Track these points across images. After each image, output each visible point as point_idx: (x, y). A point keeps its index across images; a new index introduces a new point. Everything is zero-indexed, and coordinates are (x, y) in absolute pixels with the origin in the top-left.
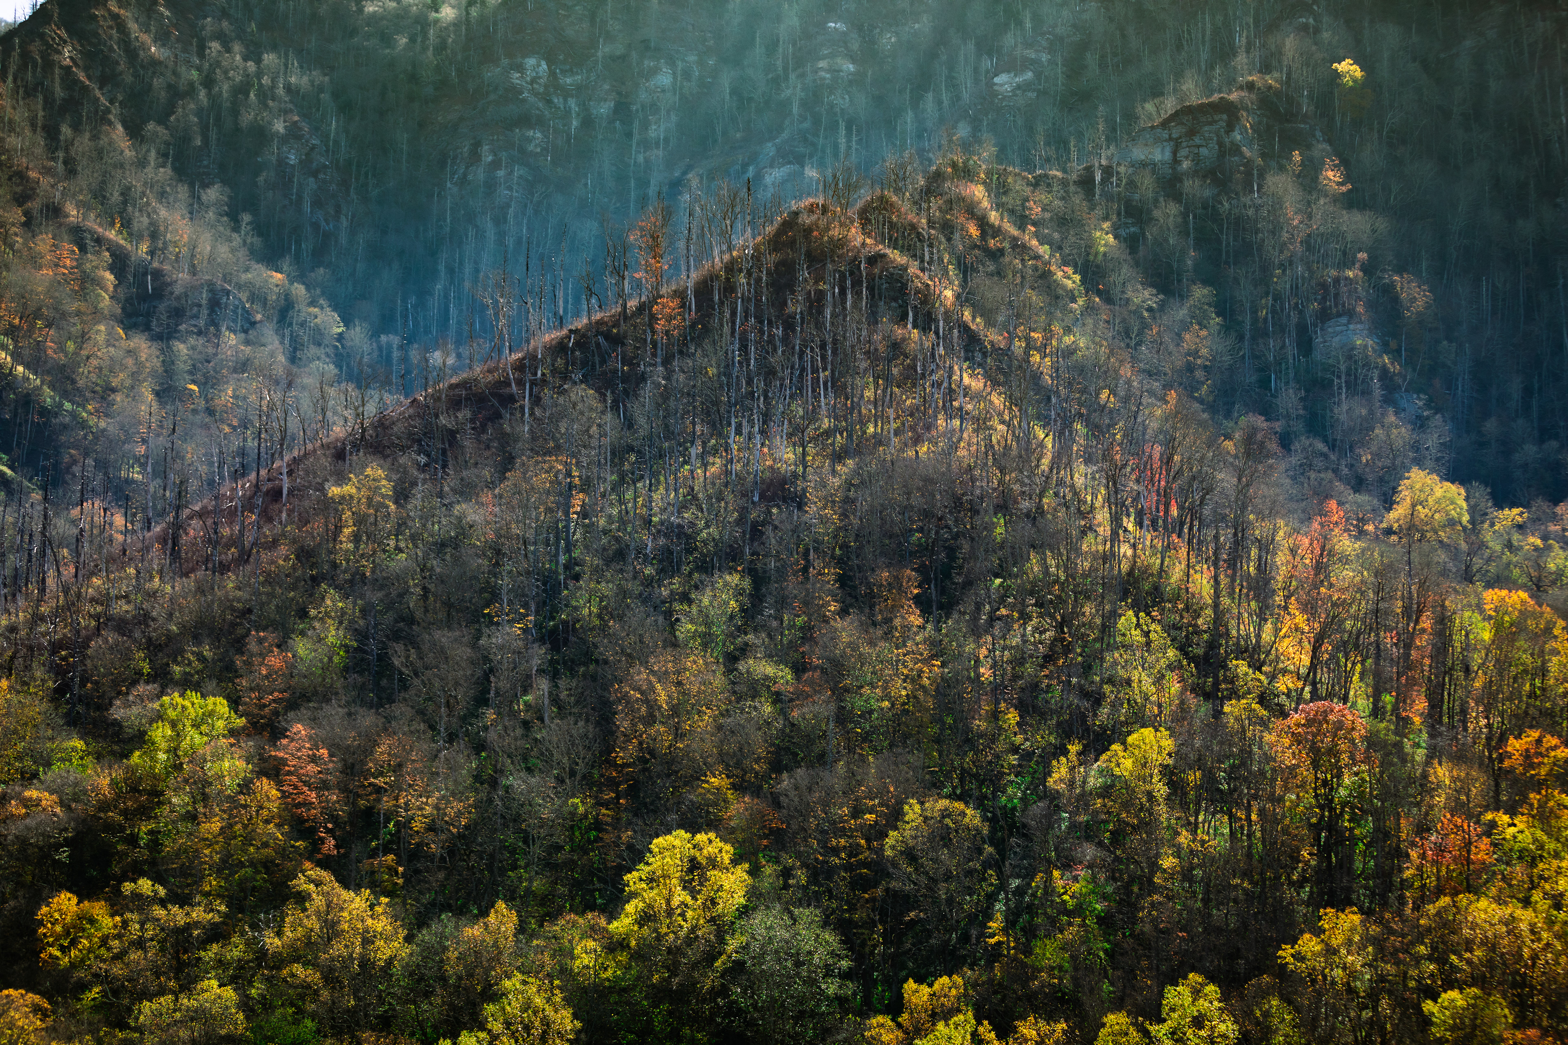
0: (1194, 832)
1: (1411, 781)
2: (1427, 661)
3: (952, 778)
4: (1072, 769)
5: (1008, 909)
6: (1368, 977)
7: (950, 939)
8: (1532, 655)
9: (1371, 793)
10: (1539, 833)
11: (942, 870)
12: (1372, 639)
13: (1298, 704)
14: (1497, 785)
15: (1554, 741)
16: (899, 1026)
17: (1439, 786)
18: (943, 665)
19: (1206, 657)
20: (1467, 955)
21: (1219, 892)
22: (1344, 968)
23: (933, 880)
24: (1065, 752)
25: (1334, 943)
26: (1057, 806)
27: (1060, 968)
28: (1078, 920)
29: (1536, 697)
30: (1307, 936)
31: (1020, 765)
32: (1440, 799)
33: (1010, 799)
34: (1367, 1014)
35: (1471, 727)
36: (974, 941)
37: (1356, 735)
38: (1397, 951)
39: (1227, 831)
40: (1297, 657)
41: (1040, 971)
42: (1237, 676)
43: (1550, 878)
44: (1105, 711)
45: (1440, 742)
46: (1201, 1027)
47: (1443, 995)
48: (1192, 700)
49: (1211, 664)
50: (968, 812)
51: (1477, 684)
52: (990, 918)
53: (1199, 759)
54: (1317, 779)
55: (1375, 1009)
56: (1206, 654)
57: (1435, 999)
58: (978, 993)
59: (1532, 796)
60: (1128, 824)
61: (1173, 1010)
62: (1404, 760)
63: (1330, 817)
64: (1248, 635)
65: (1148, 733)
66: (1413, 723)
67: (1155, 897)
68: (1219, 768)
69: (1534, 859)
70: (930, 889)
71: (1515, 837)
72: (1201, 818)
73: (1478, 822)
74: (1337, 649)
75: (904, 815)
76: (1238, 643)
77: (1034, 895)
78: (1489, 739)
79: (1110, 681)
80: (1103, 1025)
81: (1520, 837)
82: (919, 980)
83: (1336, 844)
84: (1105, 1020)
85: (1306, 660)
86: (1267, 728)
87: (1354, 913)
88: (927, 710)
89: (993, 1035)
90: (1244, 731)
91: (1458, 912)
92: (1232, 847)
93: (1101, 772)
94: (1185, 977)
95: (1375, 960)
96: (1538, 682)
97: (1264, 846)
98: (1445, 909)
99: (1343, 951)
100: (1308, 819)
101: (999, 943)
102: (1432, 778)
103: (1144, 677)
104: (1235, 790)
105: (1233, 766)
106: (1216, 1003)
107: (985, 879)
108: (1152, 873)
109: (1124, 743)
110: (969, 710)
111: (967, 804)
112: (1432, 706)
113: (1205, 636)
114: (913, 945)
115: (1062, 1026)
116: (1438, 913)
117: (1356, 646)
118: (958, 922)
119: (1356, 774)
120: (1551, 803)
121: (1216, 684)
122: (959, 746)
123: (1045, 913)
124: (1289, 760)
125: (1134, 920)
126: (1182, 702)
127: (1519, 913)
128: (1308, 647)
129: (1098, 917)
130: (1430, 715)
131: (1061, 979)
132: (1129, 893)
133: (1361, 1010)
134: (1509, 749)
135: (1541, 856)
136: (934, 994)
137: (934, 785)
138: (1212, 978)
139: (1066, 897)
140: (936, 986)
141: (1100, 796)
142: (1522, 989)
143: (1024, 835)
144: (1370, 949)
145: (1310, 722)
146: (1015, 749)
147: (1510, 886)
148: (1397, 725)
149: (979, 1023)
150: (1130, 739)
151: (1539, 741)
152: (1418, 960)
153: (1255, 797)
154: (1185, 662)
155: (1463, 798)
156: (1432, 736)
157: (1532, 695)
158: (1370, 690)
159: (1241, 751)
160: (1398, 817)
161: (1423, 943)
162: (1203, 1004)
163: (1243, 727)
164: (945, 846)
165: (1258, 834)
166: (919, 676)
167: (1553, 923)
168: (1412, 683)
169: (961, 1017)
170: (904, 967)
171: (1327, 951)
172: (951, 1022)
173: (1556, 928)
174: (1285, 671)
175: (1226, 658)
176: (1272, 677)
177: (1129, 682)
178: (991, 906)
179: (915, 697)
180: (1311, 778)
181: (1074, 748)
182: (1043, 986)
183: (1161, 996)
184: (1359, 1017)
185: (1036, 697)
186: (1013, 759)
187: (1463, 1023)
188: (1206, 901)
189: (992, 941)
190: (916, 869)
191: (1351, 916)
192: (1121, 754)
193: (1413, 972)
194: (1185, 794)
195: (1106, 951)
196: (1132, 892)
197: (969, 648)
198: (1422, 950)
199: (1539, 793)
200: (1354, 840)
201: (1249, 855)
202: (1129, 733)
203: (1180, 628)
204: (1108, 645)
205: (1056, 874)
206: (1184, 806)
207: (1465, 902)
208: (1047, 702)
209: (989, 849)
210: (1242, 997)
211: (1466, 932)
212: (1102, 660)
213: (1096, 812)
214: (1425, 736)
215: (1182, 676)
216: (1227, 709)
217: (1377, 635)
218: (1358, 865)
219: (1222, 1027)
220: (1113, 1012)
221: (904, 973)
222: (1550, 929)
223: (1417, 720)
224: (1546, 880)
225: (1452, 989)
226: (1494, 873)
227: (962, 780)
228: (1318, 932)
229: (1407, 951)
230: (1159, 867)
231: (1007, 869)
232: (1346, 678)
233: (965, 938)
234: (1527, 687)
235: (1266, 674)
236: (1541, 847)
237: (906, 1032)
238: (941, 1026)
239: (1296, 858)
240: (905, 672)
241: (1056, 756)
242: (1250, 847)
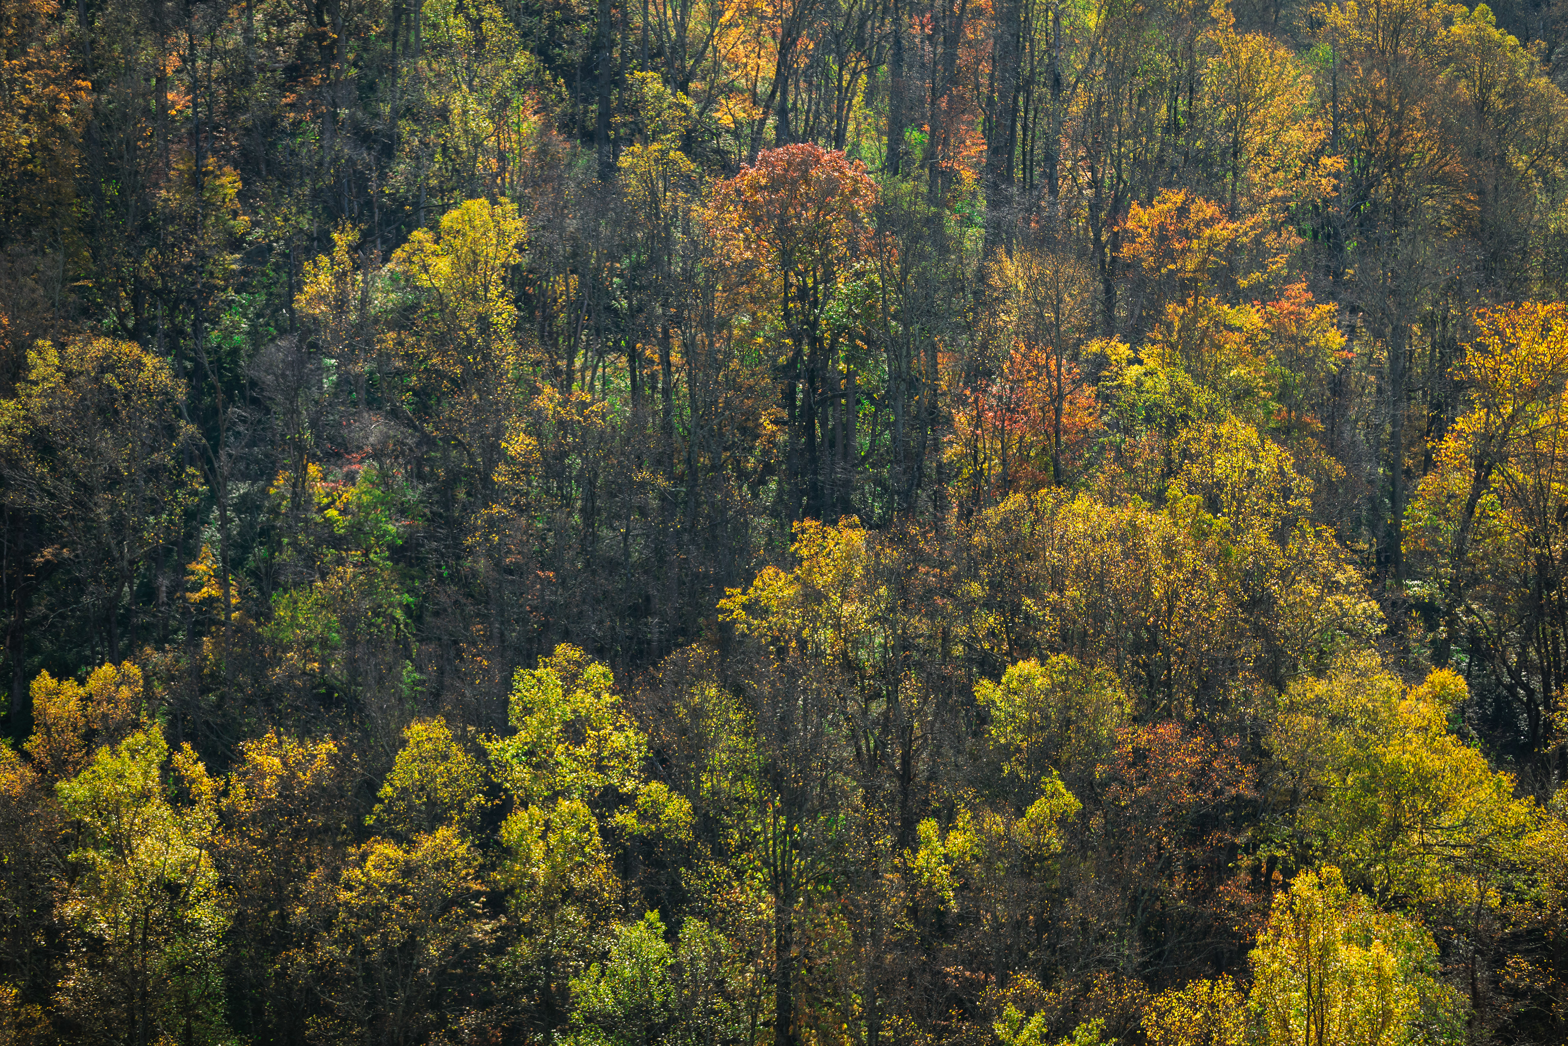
0: (565, 388)
1: (957, 285)
2: (985, 68)
3: (118, 300)
4: (340, 277)
5: (227, 537)
6: (879, 640)
7: (119, 596)
8: (1172, 54)
9: (885, 308)
10: (1183, 379)
11: (102, 469)
12: (888, 28)
13: (754, 150)
14: (1109, 290)
15: (1210, 210)
16: (26, 756)
17: (1006, 293)
18: (97, 88)
19: (588, 67)
20: (1054, 596)
21: (612, 495)
22: (837, 627)
23: (86, 488)
24: (327, 246)
25: (820, 581)
26: (313, 345)
27: (324, 643)
28: (356, 555)
29: (1178, 130)
30: (769, 571)
31: (244, 273)
32: (1008, 319)
33: (228, 334)
34: (877, 708)
35: (1064, 187)
36: (163, 597)
37: (858, 204)
38: (930, 592)
39: (625, 383)
40: (751, 63)
41: (287, 648)
42: (643, 99)
43: (1199, 454)
44: (402, 168)
45: (1012, 215)
46: (579, 739)
47: (1010, 669)
48: (561, 145)
49: (595, 79)
50: (149, 361)
51: (1076, 109)
52: (193, 555)
53: (574, 255)
54: (788, 285)
55: (892, 698)
56: (587, 60)
57: (995, 676)
58: (172, 692)
59: (1170, 308)
60: (441, 375)
61: (528, 711)
62: (944, 250)
63: (813, 353)
64: (662, 25)
65: (478, 206)
66: (960, 182)
67: (496, 509)
68: (612, 272)
69: (1172, 421)
70: (79, 504)
71: (1139, 383)
72: (578, 363)
73: (1075, 357)
74: (823, 47)
75: (29, 369)
76: (645, 40)
77: (274, 511)
78: (1095, 208)
79: (409, 113)
80: (404, 743)
81: (1149, 383)
82: (61, 673)
83: (823, 402)
84: (407, 733)
85: (769, 69)
86: (697, 193)
87: (853, 527)
88: (70, 171)
89: (201, 767)
90: (656, 202)
91: (1039, 520)
92: (635, 415)
93: (393, 278)
94: (550, 653)
95: (892, 610)
96: (1182, 104)
97: (695, 410)
98: (1018, 514)
99: (836, 598)
100: (774, 359)
101: (210, 601)
102: (995, 280)
103: (472, 105)
104: (640, 310)
105: (636, 267)
106: (606, 697)
107: (181, 484)
108: (491, 464)
109: (434, 227)
110: (148, 171)
111: (145, 346)
112: (994, 151)
113: (584, 27)
114: (51, 608)
115: (328, 747)
116: (1005, 524)
117: (860, 41)
118: (132, 562)
119: (859, 275)
120: (1203, 323)
121: (605, 114)
122: (131, 239)
123: (294, 544)
124: (739, 252)
125: (459, 553)
126: (543, 151)
127: (1143, 518)
128: (772, 45)
129: (391, 547)
130: (991, 167)
131: (324, 661)
132: (448, 501)
133: (869, 699)
134: (1130, 225)
135: (1184, 417)
136: (89, 698)
137: (85, 312)
138: (599, 652)
139: (332, 513)
140: (93, 684)
141: (393, 325)
142: (1150, 652)
143: (255, 401)
144: (883, 590)
145: (775, 185)
146: (235, 243)
147: (1131, 470)
148: (932, 185)
149: (175, 746)
150: (446, 221)
151: (1183, 211)
152: (967, 608)
153: (678, 321)
154: (548, 76)
155: (1049, 315)
156: (994, 205)
157: (1172, 127)
158: (883, 122)
159: (651, 237)
160: (933, 350)
161: (976, 577)
162: (583, 700)
163: (653, 193)
164: (106, 424)
165: (684, 389)
166: (54, 110)
167: (1206, 535)
168: (958, 107)
169: (140, 737)
170: (34, 650)
171: (806, 596)
172: (122, 747)
173: (1209, 544)
174: (730, 90)
175: (623, 67)
176: (708, 101)
177: (444, 113)
178: (192, 534)
179: (45, 148)
180: (778, 283)
181: (342, 239)
182: (291, 677)
183: (508, 686)
184: (865, 712)
185: (273, 145)
186: (232, 261)
187: (1047, 718)
188: (589, 513)
189: (196, 597)
190: (53, 469)
191: (847, 532)
192: (430, 246)
193: (961, 630)
194: (550, 318)
195: (407, 609)
196: (454, 500)
197: (145, 55)
198: (976, 589)
199: (1183, 303)
200: (854, 394)
201: (667, 428)
202: (444, 209)
203: (539, 13)
204: (406, 45)
205: (313, 469)
206: (548, 339)
207: (1050, 502)
208: (293, 153)
209: (188, 429)
210: (653, 684)
211: (1053, 556)
212: (395, 73)
213: (385, 357)
214: (982, 204)
215: (542, 101)
216: (625, 161)
217: (897, 21)
218: (863, 442)
219: (618, 740)
220: (422, 721)
221: (37, 660)
222: (1197, 547)
223: (968, 175)
224: (1193, 458)
225: (1026, 658)
226: (1103, 448)
227: (137, 301)
228: (789, 562)
229: (948, 593)
230: (503, 455)
231: (223, 463)
232: (841, 101)
233: (148, 593)
234: (1163, 111)
235: (696, 96)
236: (1186, 401)
237: (40, 769)
238: (103, 754)
239: (751, 432)
240: (25, 100)
241: (310, 253)
242: (667, 412)
